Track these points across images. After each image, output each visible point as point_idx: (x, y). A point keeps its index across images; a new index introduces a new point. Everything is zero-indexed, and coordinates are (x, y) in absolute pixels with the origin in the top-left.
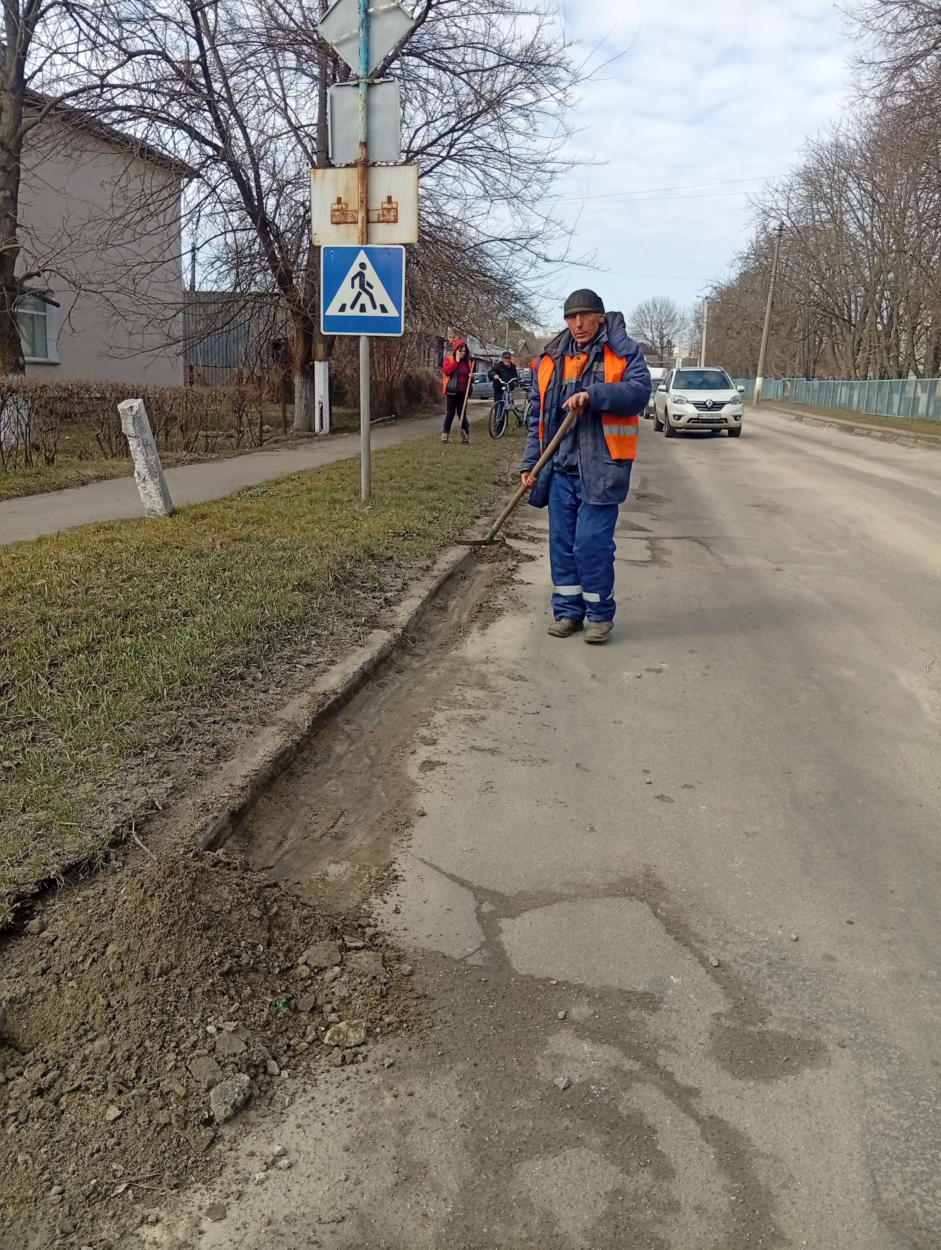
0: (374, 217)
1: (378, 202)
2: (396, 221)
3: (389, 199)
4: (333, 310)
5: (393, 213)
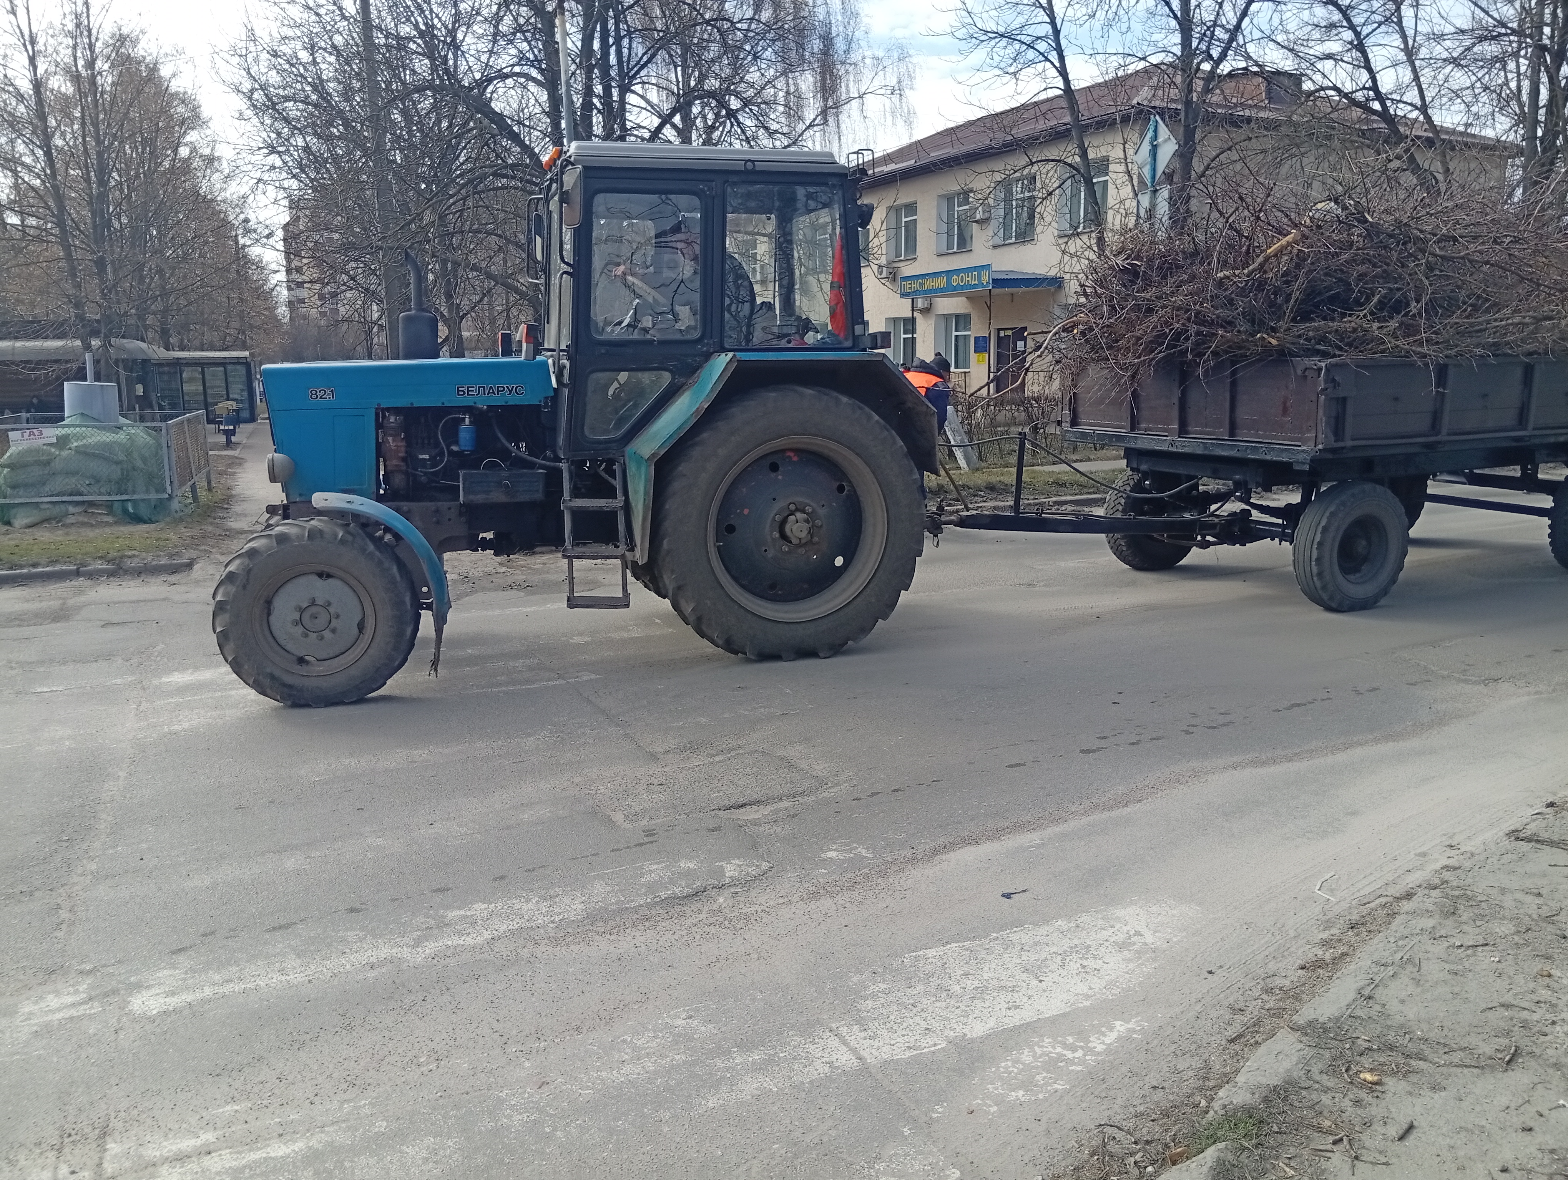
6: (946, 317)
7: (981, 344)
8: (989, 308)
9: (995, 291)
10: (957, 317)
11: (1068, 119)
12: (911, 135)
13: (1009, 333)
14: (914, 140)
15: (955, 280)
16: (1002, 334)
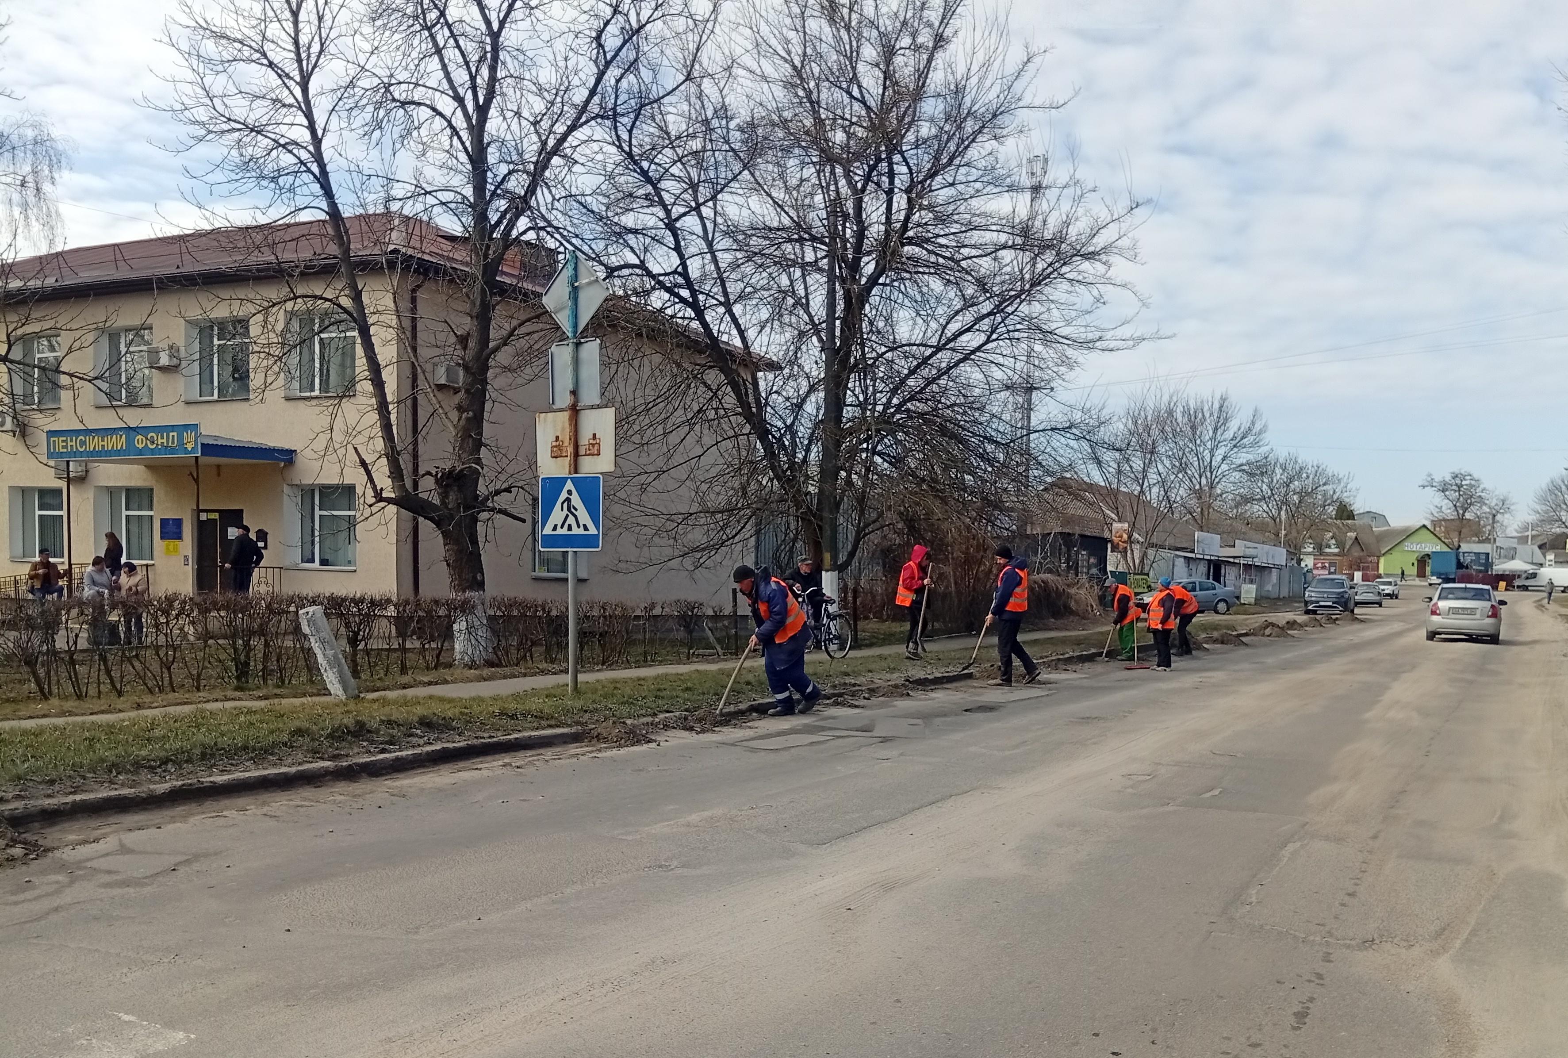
0: (582, 451)
1: (585, 439)
2: (599, 454)
3: (594, 435)
4: (548, 530)
5: (596, 447)
6: (112, 492)
7: (172, 528)
8: (196, 481)
9: (204, 460)
10: (129, 491)
11: (333, 249)
12: (51, 242)
13: (213, 516)
14: (53, 251)
15: (140, 442)
16: (203, 517)
